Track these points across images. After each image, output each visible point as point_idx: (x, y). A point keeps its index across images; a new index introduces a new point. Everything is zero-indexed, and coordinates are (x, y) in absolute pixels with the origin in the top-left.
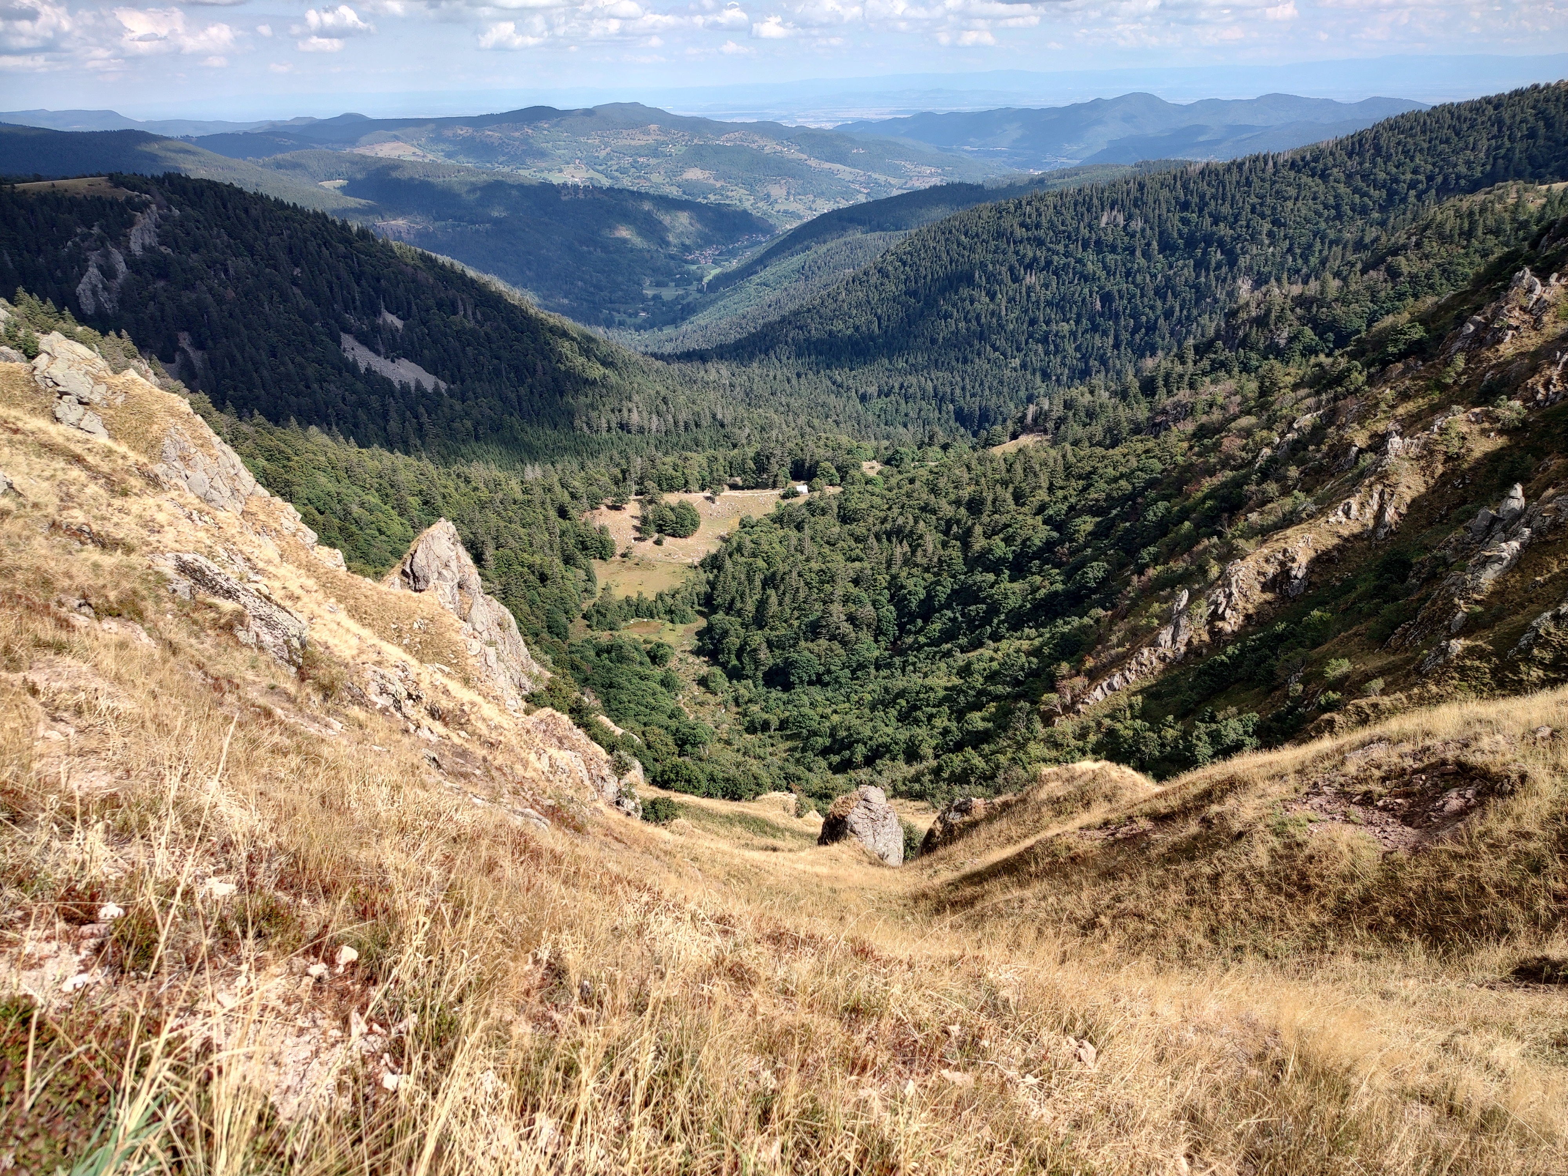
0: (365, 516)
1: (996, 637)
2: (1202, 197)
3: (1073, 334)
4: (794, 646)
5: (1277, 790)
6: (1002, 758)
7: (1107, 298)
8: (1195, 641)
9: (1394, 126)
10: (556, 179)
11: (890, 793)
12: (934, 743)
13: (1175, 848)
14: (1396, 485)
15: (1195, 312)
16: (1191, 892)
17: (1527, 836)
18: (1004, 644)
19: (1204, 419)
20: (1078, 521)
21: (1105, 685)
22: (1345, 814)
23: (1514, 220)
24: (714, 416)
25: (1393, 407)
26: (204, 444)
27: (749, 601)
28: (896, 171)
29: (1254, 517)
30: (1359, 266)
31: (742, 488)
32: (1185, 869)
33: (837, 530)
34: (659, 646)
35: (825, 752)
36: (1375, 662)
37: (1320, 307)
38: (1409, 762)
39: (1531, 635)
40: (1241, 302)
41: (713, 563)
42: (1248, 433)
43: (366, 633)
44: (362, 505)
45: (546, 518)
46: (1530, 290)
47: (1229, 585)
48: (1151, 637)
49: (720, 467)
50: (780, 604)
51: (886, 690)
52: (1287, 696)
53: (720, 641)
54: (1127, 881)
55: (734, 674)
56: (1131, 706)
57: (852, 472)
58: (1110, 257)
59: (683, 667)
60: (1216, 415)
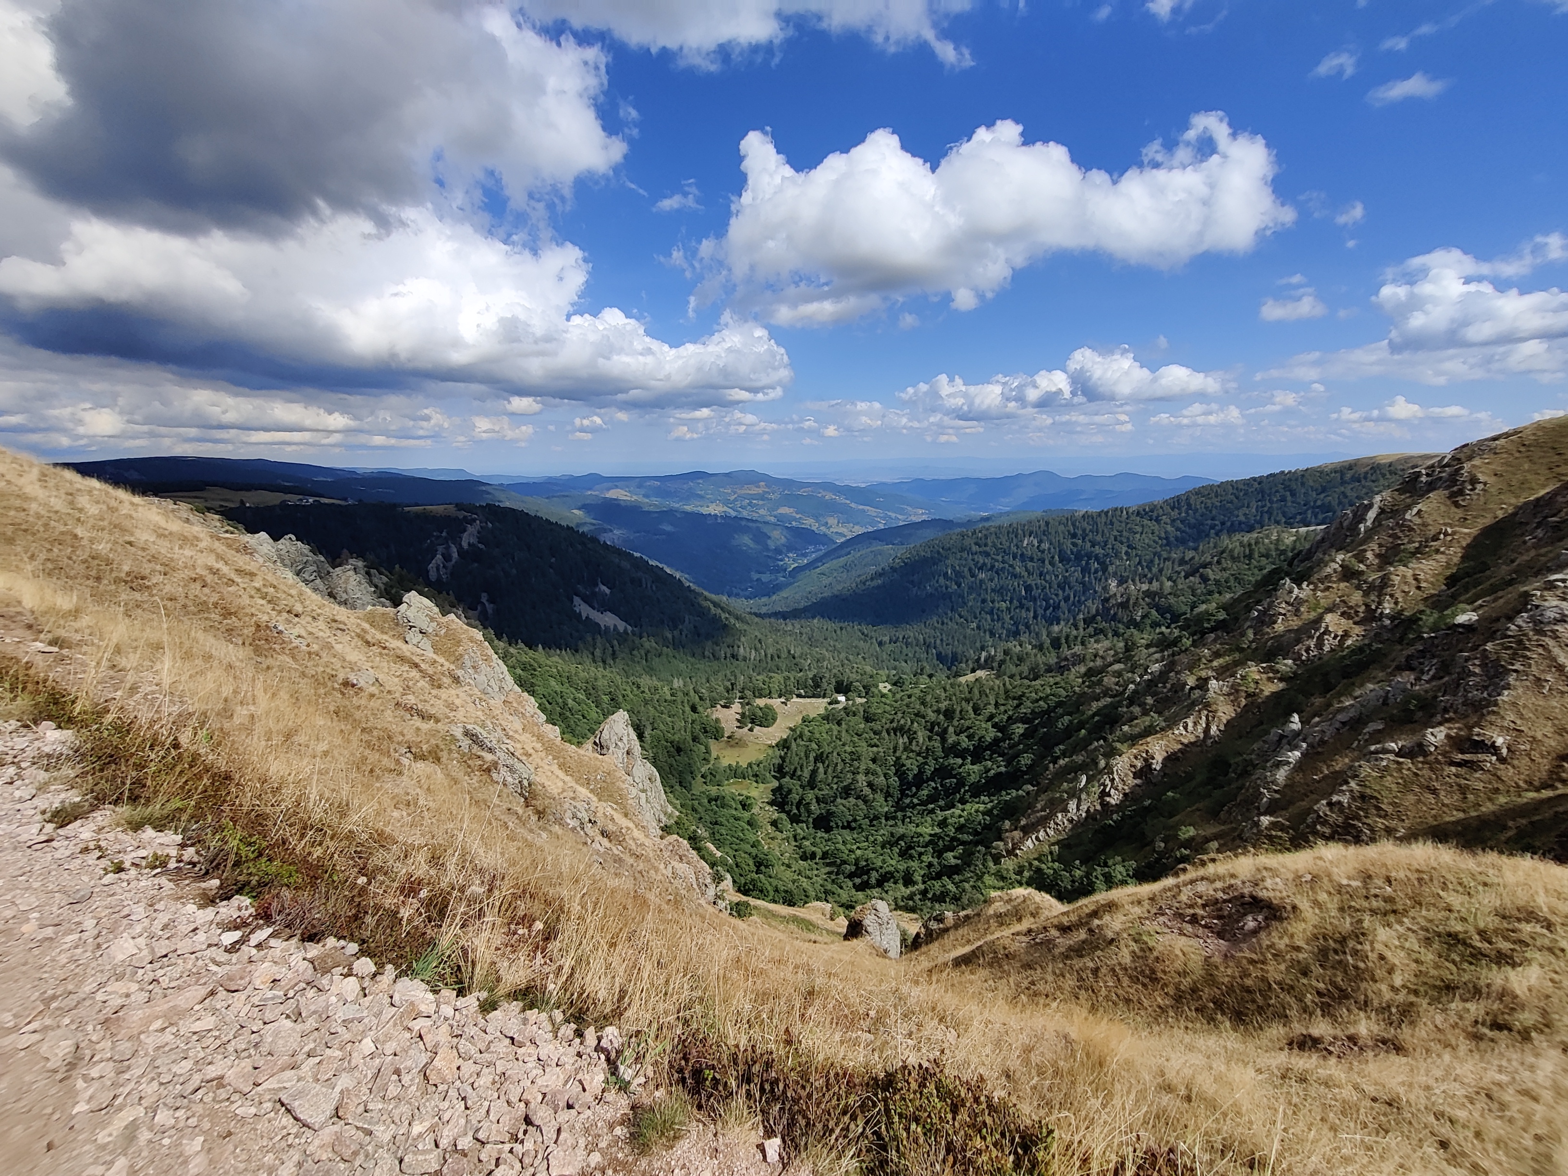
0: (577, 707)
1: (963, 802)
2: (1084, 530)
3: (1008, 609)
4: (833, 802)
5: (1137, 911)
6: (967, 886)
7: (1028, 588)
8: (1092, 810)
9: (1198, 492)
10: (705, 511)
11: (893, 907)
12: (922, 872)
13: (1070, 948)
14: (1216, 711)
15: (1083, 599)
16: (1080, 979)
17: (1298, 949)
18: (968, 806)
19: (1092, 664)
20: (1014, 726)
21: (1034, 837)
22: (1180, 929)
23: (1277, 549)
24: (789, 652)
25: (1211, 661)
26: (487, 659)
27: (806, 770)
28: (901, 511)
29: (1126, 728)
30: (1183, 574)
31: (804, 697)
32: (1077, 963)
33: (862, 726)
34: (748, 798)
35: (851, 876)
36: (1211, 829)
37: (1160, 598)
38: (1220, 894)
39: (1314, 816)
40: (1111, 593)
41: (784, 744)
42: (1118, 674)
43: (568, 779)
44: (574, 699)
45: (684, 712)
46: (1291, 592)
47: (1112, 773)
48: (1063, 805)
49: (791, 682)
50: (825, 773)
51: (892, 834)
52: (1154, 851)
53: (786, 796)
54: (1039, 971)
55: (795, 819)
56: (1051, 853)
57: (873, 689)
58: (1030, 564)
59: (763, 812)
60: (1099, 662)
